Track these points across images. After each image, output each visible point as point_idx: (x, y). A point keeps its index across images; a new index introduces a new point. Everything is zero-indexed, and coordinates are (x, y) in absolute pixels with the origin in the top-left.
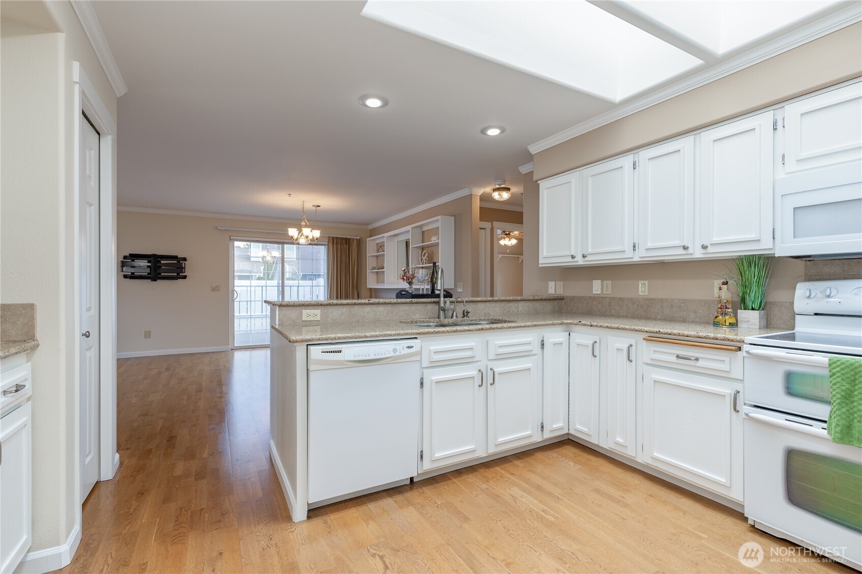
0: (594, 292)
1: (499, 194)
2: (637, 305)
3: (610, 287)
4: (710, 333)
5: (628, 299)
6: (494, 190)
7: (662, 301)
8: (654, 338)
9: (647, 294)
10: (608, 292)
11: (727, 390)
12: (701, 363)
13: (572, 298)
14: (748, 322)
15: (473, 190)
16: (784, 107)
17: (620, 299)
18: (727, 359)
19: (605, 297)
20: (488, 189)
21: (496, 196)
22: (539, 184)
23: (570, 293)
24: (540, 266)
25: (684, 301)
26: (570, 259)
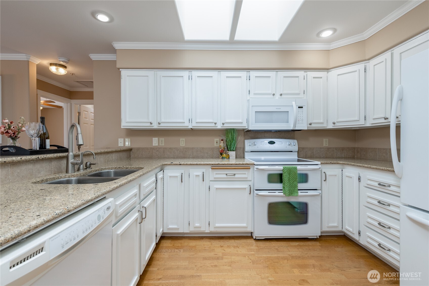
0: (154, 145)
1: (57, 69)
2: (180, 151)
3: (163, 142)
4: (240, 162)
5: (174, 148)
6: (51, 64)
7: (193, 148)
8: (215, 167)
9: (184, 146)
10: (163, 145)
11: (245, 185)
12: (236, 176)
13: (138, 149)
14: (232, 156)
15: (31, 58)
16: (250, 72)
17: (170, 148)
18: (246, 172)
19: (161, 148)
20: (45, 62)
21: (53, 69)
22: (120, 71)
23: (135, 146)
24: (122, 127)
25: (203, 148)
26: (149, 124)
